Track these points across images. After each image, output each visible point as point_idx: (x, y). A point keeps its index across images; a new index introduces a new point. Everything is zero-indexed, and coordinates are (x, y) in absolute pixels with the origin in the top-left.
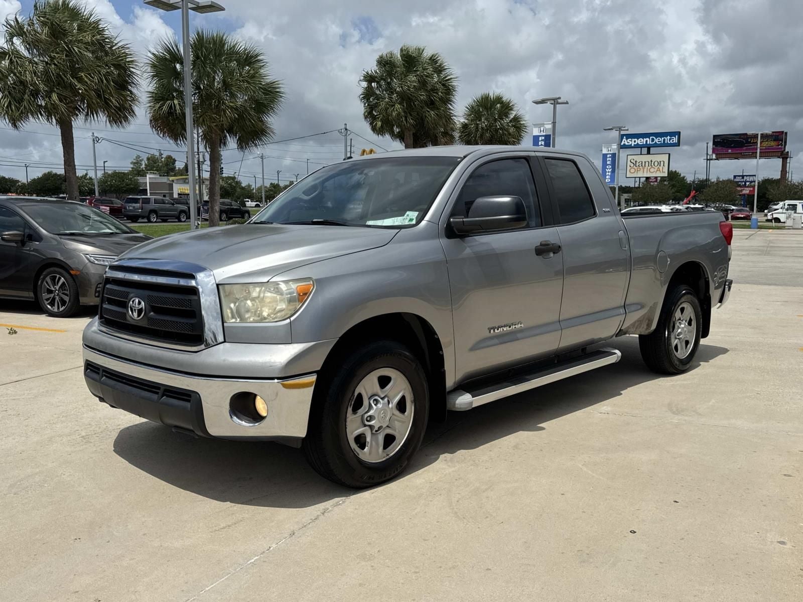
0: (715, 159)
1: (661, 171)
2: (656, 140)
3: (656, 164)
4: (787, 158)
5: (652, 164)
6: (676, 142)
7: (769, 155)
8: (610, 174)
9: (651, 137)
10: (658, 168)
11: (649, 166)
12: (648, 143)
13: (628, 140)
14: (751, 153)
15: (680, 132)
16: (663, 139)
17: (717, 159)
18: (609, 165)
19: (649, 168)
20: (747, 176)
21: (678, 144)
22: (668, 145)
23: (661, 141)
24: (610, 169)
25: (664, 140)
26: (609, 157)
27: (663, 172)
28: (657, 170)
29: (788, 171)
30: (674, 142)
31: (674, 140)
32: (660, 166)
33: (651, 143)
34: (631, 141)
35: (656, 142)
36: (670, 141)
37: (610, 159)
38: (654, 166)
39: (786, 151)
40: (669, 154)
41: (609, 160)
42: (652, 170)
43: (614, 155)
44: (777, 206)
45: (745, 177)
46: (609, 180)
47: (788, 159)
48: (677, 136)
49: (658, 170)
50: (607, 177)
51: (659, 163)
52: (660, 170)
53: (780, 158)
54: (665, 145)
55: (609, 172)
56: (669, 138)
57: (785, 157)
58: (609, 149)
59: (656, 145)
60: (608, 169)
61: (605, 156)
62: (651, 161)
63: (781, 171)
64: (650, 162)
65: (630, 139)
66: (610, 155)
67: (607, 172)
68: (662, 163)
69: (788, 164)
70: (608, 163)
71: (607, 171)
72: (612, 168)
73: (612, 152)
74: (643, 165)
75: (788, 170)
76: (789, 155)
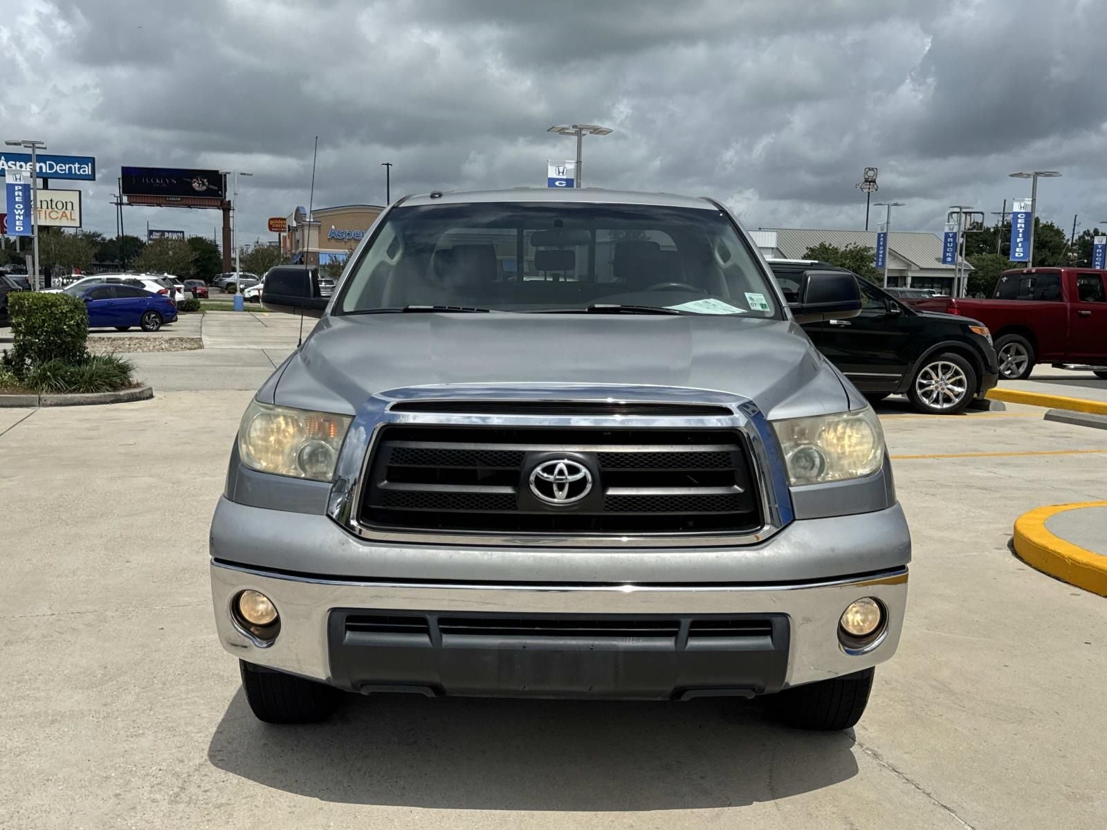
0: (128, 204)
1: (69, 218)
2: (57, 168)
3: (60, 205)
4: (229, 210)
5: (54, 206)
6: (90, 173)
7: (201, 203)
8: (21, 218)
9: (48, 163)
10: (64, 212)
11: (48, 208)
12: (44, 171)
13: (10, 163)
14: (179, 199)
15: (93, 159)
16: (67, 166)
17: (130, 204)
18: (19, 203)
19: (48, 211)
20: (169, 232)
21: (92, 178)
22: (77, 177)
23: (65, 170)
24: (21, 210)
25: (70, 168)
26: (19, 190)
27: (71, 219)
28: (62, 216)
29: (232, 229)
30: (87, 172)
31: (87, 169)
32: (66, 209)
33: (48, 171)
34: (15, 165)
35: (56, 170)
36: (79, 171)
37: (20, 193)
38: (56, 209)
39: (227, 199)
40: (80, 192)
41: (19, 196)
42: (54, 215)
43: (26, 188)
44: (230, 278)
45: (166, 233)
46: (22, 229)
47: (231, 212)
48: (90, 164)
49: (64, 215)
50: (18, 223)
51: (65, 205)
52: (66, 216)
53: (219, 209)
54: (71, 176)
55: (19, 215)
56: (77, 165)
57: (226, 208)
58: (18, 177)
59: (57, 176)
60: (17, 210)
61: (11, 188)
62: (51, 201)
63: (223, 228)
64: (49, 203)
65: (14, 163)
66: (20, 188)
67: (16, 215)
68: (69, 206)
69: (231, 219)
70: (17, 199)
71: (17, 213)
72: (25, 208)
73: (22, 183)
74: (39, 205)
75: (231, 227)
76: (232, 206)
